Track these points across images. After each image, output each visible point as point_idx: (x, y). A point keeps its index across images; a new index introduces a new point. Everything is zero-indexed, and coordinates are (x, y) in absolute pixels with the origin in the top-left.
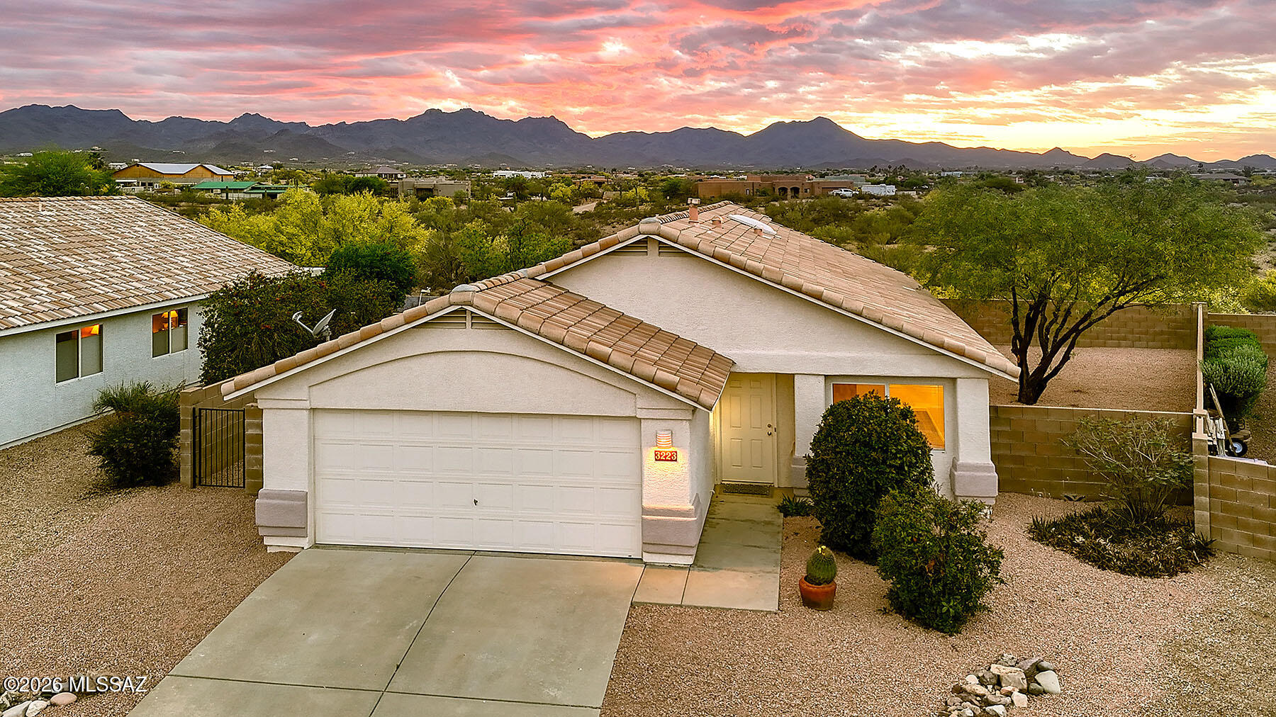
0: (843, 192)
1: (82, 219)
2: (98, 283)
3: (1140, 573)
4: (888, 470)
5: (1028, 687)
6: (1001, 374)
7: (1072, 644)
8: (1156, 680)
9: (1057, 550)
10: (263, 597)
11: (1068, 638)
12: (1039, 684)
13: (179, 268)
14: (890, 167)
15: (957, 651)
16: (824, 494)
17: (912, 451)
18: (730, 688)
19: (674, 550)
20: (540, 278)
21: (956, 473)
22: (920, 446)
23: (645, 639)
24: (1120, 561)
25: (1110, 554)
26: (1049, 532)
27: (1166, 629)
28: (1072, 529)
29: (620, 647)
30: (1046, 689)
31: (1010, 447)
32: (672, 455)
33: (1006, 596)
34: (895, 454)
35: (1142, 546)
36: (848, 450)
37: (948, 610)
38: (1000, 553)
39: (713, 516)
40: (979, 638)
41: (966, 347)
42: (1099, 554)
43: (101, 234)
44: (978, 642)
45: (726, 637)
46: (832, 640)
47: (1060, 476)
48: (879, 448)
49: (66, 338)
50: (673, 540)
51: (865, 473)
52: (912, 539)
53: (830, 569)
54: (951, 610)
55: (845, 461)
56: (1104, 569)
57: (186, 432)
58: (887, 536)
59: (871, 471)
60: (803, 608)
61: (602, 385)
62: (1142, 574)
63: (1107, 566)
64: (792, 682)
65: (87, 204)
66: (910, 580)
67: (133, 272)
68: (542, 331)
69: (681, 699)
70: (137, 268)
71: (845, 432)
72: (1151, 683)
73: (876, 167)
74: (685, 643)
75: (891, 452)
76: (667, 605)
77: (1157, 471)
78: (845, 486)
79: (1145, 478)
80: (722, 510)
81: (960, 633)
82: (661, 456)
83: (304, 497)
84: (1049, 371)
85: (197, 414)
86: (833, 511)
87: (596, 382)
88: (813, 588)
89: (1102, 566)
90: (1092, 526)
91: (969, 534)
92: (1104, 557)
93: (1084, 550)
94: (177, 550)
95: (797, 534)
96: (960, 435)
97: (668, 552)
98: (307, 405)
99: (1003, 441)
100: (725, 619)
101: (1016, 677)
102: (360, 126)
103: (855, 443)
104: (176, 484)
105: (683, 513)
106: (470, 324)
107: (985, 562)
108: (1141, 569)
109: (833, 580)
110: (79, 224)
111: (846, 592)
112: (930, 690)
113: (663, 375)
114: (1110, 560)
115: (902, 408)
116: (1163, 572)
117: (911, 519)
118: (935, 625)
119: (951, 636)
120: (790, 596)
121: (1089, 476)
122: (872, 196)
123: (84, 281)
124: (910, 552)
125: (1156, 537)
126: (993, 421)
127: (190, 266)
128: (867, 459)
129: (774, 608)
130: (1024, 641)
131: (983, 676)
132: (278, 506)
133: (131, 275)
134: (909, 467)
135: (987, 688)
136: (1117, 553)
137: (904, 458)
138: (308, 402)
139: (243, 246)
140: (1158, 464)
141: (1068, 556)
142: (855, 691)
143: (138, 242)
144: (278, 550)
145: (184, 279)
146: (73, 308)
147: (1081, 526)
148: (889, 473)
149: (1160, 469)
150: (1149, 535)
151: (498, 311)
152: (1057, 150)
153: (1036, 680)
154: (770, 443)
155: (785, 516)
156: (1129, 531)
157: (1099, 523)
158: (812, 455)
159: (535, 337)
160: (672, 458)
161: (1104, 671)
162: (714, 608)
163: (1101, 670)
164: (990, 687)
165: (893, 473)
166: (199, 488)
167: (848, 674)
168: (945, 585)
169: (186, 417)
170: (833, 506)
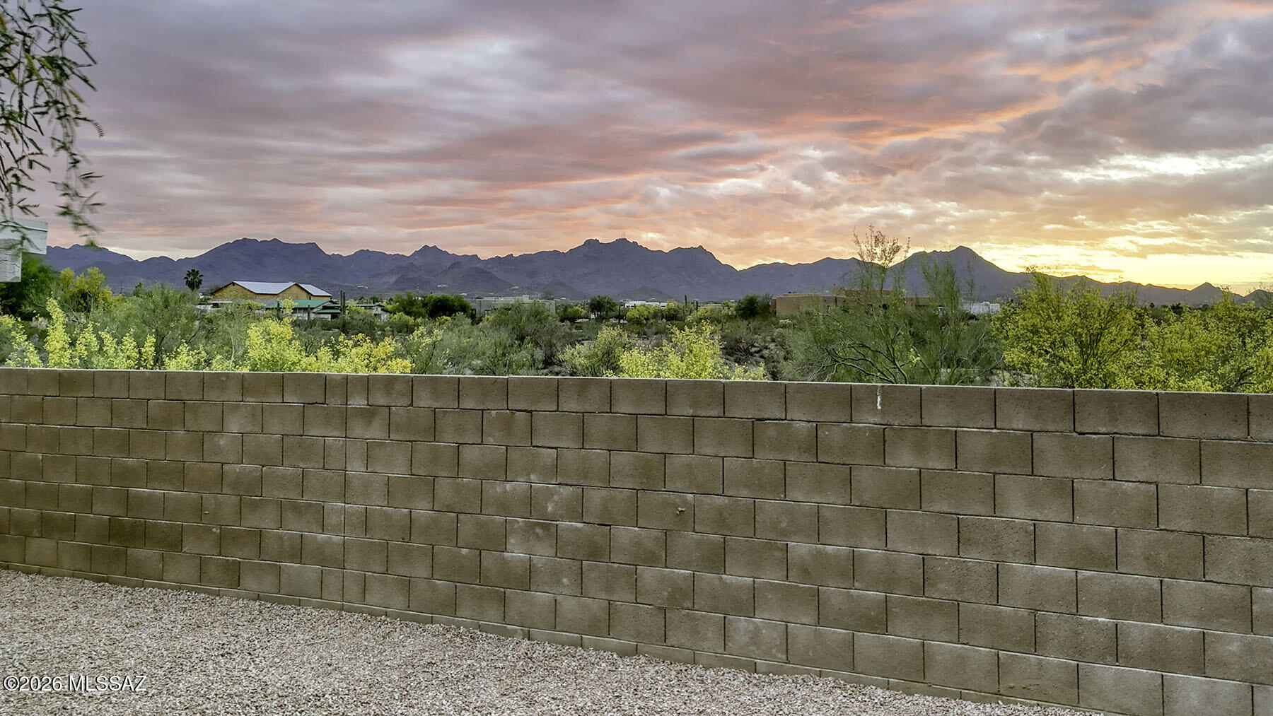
102: (526, 258)
152: (1207, 286)
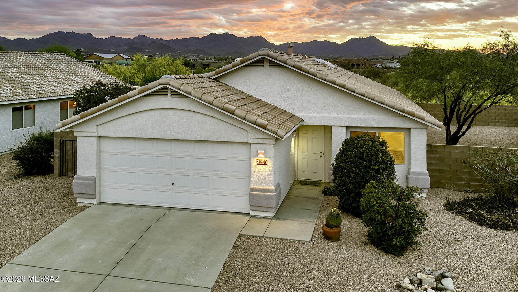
0: (378, 66)
1: (37, 61)
2: (35, 87)
3: (501, 228)
4: (371, 171)
5: (436, 286)
6: (433, 126)
7: (462, 264)
8: (507, 285)
9: (458, 215)
10: (66, 227)
11: (460, 260)
12: (443, 285)
13: (75, 82)
14: (400, 57)
15: (400, 265)
16: (340, 183)
17: (384, 162)
18: (279, 280)
19: (265, 209)
20: (213, 78)
21: (409, 176)
22: (389, 159)
23: (241, 253)
24: (490, 222)
25: (485, 218)
26: (455, 206)
27: (513, 258)
28: (467, 206)
29: (229, 257)
30: (446, 287)
31: (438, 165)
32: (265, 162)
33: (430, 237)
34: (376, 163)
35: (502, 215)
36: (352, 161)
37: (396, 243)
38: (425, 214)
39: (289, 195)
40: (413, 259)
41: (416, 112)
42: (479, 218)
43: (44, 67)
44: (412, 261)
45: (282, 253)
46: (336, 257)
47: (461, 179)
48: (367, 160)
49: (17, 110)
50: (264, 204)
51: (360, 173)
52: (379, 205)
53: (337, 220)
54: (398, 243)
55: (350, 166)
56: (482, 226)
57: (57, 150)
58: (367, 204)
59: (363, 172)
60: (323, 240)
61: (232, 126)
62: (501, 229)
63: (483, 224)
64: (311, 278)
65: (41, 55)
66: (378, 227)
67: (53, 83)
68: (202, 98)
69: (253, 285)
70: (56, 81)
71: (351, 152)
72: (504, 286)
73: (394, 57)
74: (261, 255)
75: (373, 162)
76: (256, 236)
77: (511, 176)
78: (350, 179)
79: (505, 180)
80: (295, 192)
81: (404, 256)
82: (260, 162)
83: (94, 179)
84: (461, 133)
85: (62, 142)
86: (344, 192)
87: (229, 125)
88: (328, 230)
89: (481, 224)
90: (477, 204)
91: (409, 203)
92: (482, 220)
93: (472, 215)
94: (40, 204)
95: (328, 204)
96: (412, 157)
97: (262, 210)
98: (96, 134)
99: (435, 162)
100: (283, 244)
101: (430, 281)
102: (184, 40)
103: (355, 158)
104: (52, 175)
105: (269, 191)
106: (170, 95)
107: (417, 219)
108: (501, 226)
109: (339, 226)
110: (35, 63)
111: (347, 233)
112: (384, 285)
113: (260, 121)
114: (485, 221)
115: (381, 141)
116: (513, 228)
117: (379, 195)
118: (390, 251)
119: (398, 257)
120: (318, 234)
121: (476, 180)
122: (391, 68)
123: (29, 85)
124: (378, 212)
125: (510, 210)
126: (428, 152)
127: (81, 82)
128: (361, 165)
129: (309, 239)
130: (436, 261)
131: (413, 279)
132: (82, 184)
133: (52, 84)
134: (383, 170)
135: (414, 286)
136: (489, 217)
137: (380, 166)
138: (96, 133)
139: (108, 75)
140: (512, 172)
141: (463, 219)
142: (343, 285)
143: (59, 71)
144: (83, 205)
145: (76, 87)
146: (20, 96)
147: (471, 204)
148: (372, 173)
149: (513, 175)
150: (506, 209)
151: (182, 88)
153: (441, 282)
154: (321, 161)
155: (325, 196)
156: (495, 207)
157: (480, 203)
158: (335, 164)
159: (199, 101)
160: (265, 164)
161: (479, 279)
162: (279, 239)
163: (477, 278)
164: (416, 285)
165: (374, 173)
166: (63, 177)
167: (341, 275)
168: (396, 231)
169: (56, 144)
170: (344, 190)
